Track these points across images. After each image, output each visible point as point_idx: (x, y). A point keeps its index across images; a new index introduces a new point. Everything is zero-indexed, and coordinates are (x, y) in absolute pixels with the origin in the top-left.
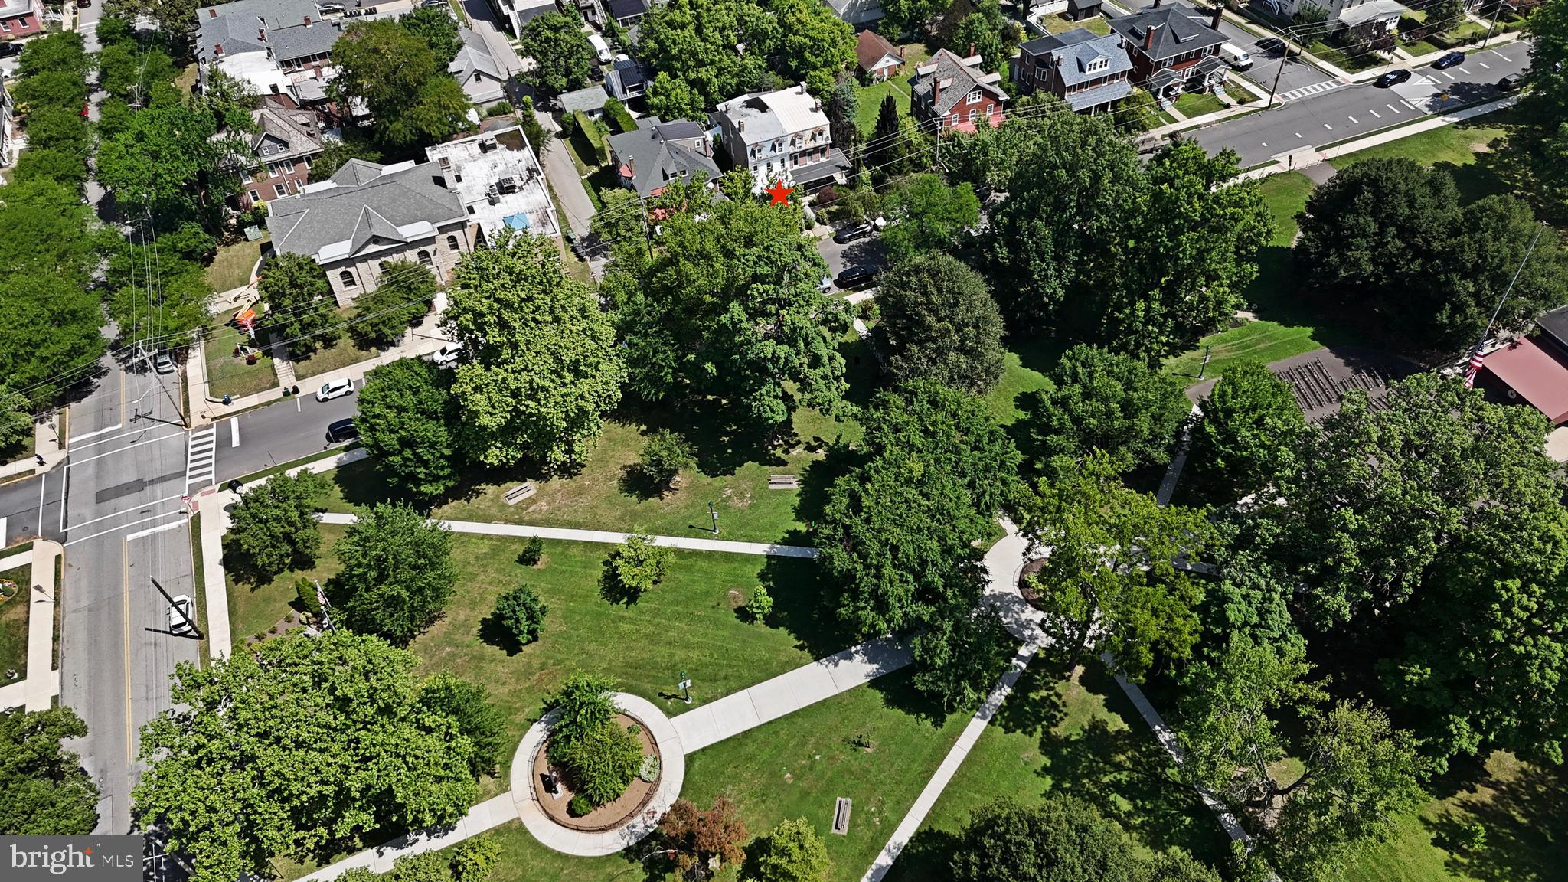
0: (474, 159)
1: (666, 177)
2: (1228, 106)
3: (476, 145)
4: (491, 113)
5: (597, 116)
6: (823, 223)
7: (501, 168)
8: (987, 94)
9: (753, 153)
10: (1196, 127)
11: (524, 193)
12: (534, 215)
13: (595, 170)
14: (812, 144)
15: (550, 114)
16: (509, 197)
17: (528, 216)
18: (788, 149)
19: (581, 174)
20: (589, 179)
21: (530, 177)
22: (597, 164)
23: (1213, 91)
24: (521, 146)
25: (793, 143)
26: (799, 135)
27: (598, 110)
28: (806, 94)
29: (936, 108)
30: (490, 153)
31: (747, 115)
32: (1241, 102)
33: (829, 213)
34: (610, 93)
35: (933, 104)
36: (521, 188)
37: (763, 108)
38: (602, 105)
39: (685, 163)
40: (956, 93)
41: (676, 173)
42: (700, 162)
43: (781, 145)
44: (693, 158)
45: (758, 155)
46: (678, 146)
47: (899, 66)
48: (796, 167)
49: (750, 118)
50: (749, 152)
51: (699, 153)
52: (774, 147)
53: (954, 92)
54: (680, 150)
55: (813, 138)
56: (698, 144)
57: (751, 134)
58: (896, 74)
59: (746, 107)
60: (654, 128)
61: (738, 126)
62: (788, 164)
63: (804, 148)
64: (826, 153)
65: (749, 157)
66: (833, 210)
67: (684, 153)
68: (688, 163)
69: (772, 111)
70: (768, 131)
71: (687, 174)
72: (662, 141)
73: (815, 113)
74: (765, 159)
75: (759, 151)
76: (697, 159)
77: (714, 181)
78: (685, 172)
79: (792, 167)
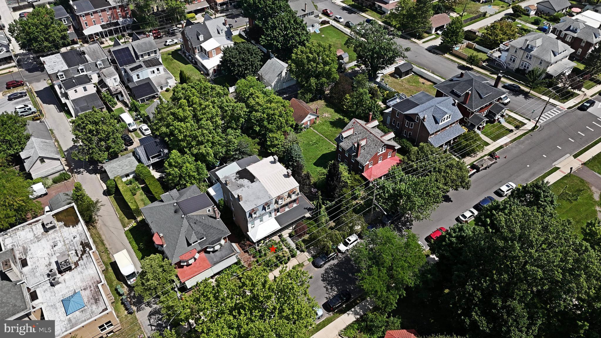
0: (38, 239)
1: (189, 244)
2: (511, 131)
3: (39, 225)
4: (55, 181)
5: (131, 176)
6: (302, 251)
7: (60, 245)
8: (389, 147)
9: (251, 215)
10: (501, 147)
11: (79, 269)
12: (88, 292)
13: (133, 224)
14: (289, 200)
15: (98, 176)
16: (67, 275)
17: (83, 293)
18: (274, 206)
19: (124, 226)
20: (131, 230)
21: (84, 252)
22: (135, 218)
23: (499, 122)
24: (76, 222)
25: (276, 202)
26: (279, 197)
27: (131, 173)
28: (278, 163)
29: (358, 159)
30: (51, 232)
31: (241, 186)
32: (517, 127)
33: (304, 241)
34: (139, 161)
35: (356, 156)
36: (76, 264)
37: (252, 178)
38: (135, 169)
39: (202, 230)
40: (371, 150)
41: (197, 241)
42: (213, 227)
43: (269, 206)
44: (207, 224)
45: (254, 216)
46: (195, 217)
47: (316, 118)
48: (278, 214)
49: (244, 189)
50: (248, 215)
51: (211, 217)
52: (264, 208)
53: (370, 149)
54: (197, 220)
55: (289, 196)
56: (209, 211)
57: (248, 203)
58: (314, 123)
59: (240, 179)
60: (175, 204)
61: (236, 197)
62: (273, 214)
63: (284, 203)
64: (297, 201)
65: (248, 219)
66: (306, 239)
67: (201, 222)
68: (204, 230)
69: (258, 180)
70: (258, 198)
71: (205, 238)
72: (183, 216)
73: (287, 179)
74: (259, 217)
75: (255, 213)
76: (210, 224)
77: (225, 239)
78: (203, 238)
79: (276, 215)
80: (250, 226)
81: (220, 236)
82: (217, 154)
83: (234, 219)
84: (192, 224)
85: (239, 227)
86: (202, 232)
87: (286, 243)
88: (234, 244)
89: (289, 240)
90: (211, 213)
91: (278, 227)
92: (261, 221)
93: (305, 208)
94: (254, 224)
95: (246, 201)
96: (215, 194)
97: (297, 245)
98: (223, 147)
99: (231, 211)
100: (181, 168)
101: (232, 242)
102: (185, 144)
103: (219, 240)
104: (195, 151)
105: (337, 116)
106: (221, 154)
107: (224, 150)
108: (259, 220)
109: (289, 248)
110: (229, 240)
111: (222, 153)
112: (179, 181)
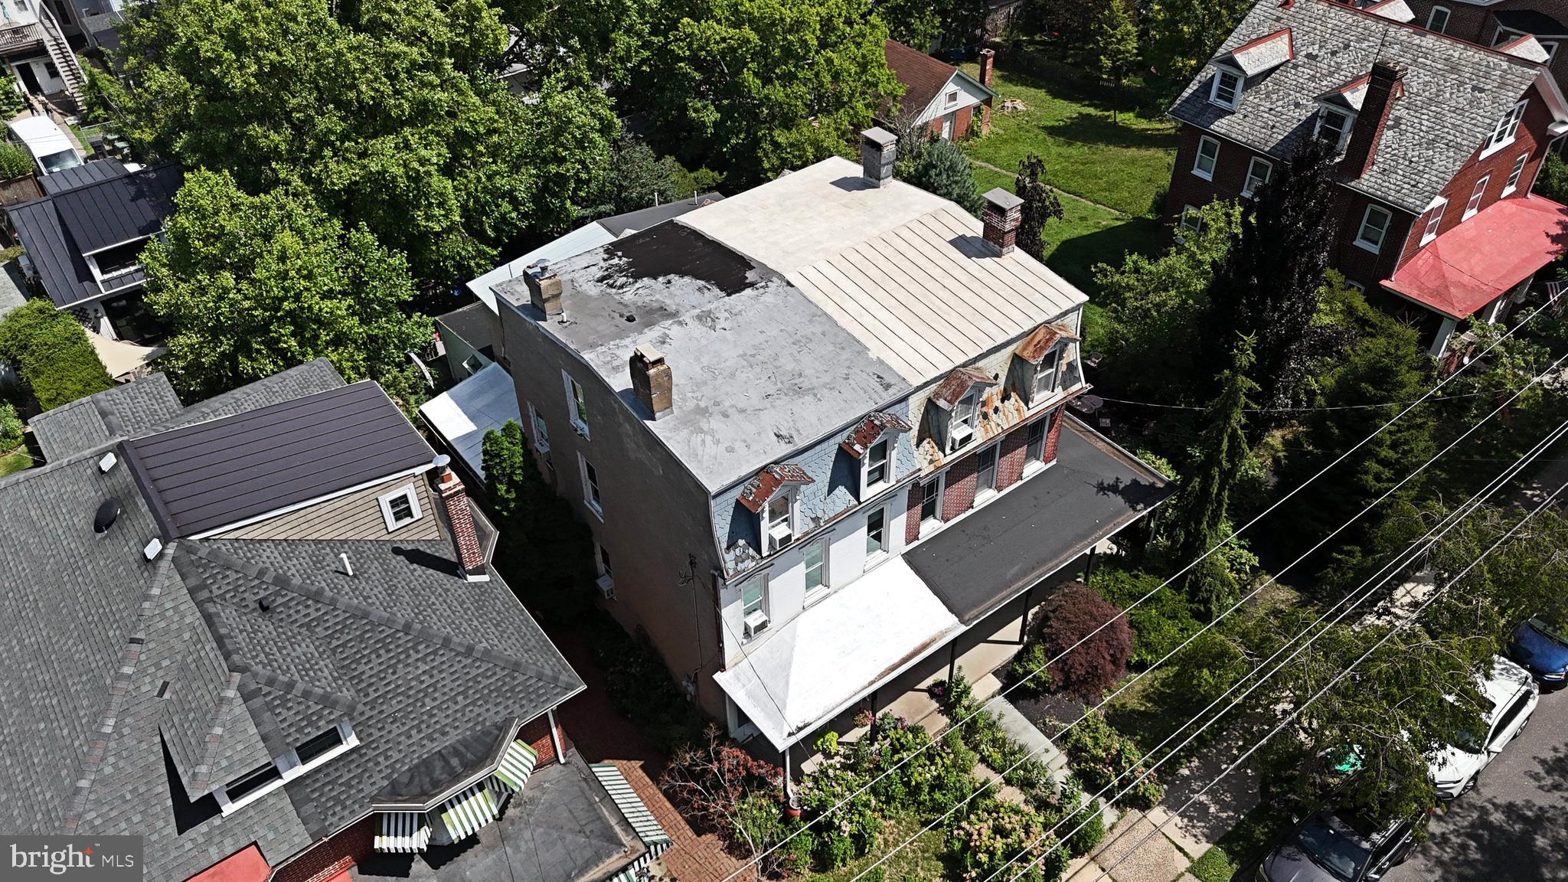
6: (1130, 800)
9: (746, 523)
14: (1012, 415)
18: (910, 459)
25: (933, 427)
26: (952, 388)
28: (895, 186)
31: (655, 316)
33: (1121, 720)
37: (728, 270)
39: (326, 669)
40: (1450, 118)
41: (274, 773)
42: (425, 637)
43: (881, 451)
44: (379, 613)
45: (771, 530)
46: (269, 557)
47: (977, 110)
48: (930, 528)
49: (675, 331)
50: (722, 525)
51: (417, 557)
52: (846, 471)
53: (1438, 117)
54: (282, 582)
55: (1018, 384)
56: (401, 506)
57: (715, 423)
58: (971, 133)
59: (637, 277)
60: (108, 462)
61: (621, 381)
62: (896, 527)
63: (980, 437)
64: (1049, 438)
65: (729, 560)
66: (1134, 703)
67: (317, 596)
68: (345, 670)
69: (768, 274)
70: (799, 391)
71: (352, 742)
72: (153, 549)
73: (988, 262)
74: (808, 539)
75: (780, 511)
76: (403, 615)
77: (529, 735)
78: (332, 738)
79: (912, 534)
80: (732, 616)
81: (492, 715)
82: (482, 209)
83: (604, 583)
84: (228, 616)
85: (645, 639)
86: (325, 680)
87: (997, 743)
88: (609, 773)
89: (1016, 725)
90: (423, 529)
91: (943, 624)
92: (811, 582)
93: (1102, 488)
94: (763, 605)
95: (703, 412)
96: (470, 427)
97: (1076, 753)
98: (515, 168)
99: (582, 532)
100: (243, 269)
101: (593, 756)
102: (278, 139)
103: (486, 748)
104: (340, 174)
105: (1068, 110)
106: (506, 206)
107: (523, 182)
108: (800, 571)
109: (1026, 784)
110: (569, 736)
111: (515, 202)
112: (231, 358)
